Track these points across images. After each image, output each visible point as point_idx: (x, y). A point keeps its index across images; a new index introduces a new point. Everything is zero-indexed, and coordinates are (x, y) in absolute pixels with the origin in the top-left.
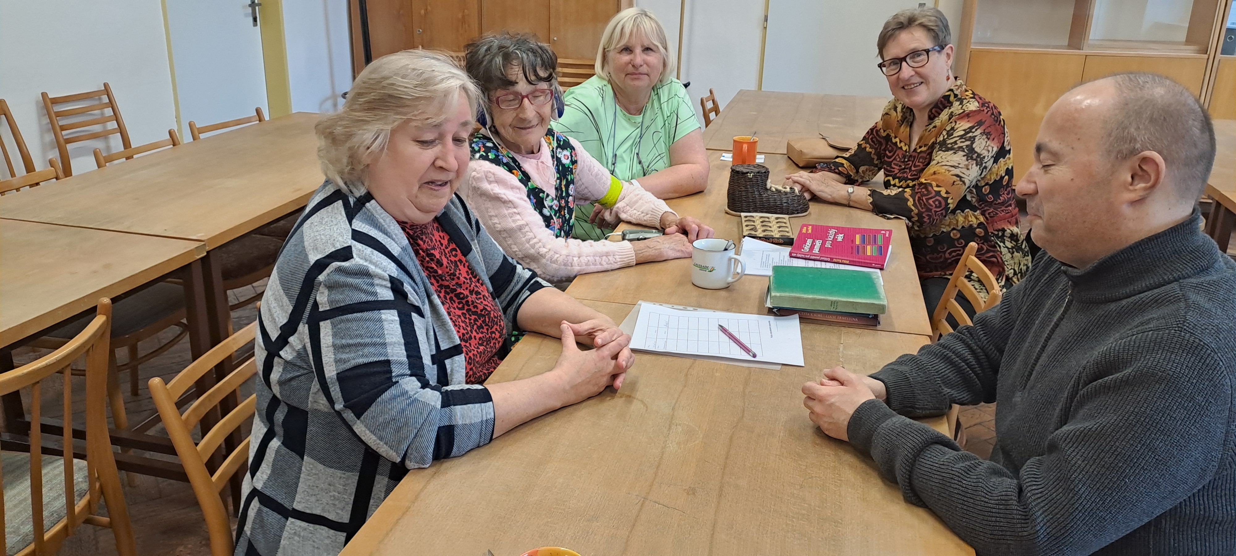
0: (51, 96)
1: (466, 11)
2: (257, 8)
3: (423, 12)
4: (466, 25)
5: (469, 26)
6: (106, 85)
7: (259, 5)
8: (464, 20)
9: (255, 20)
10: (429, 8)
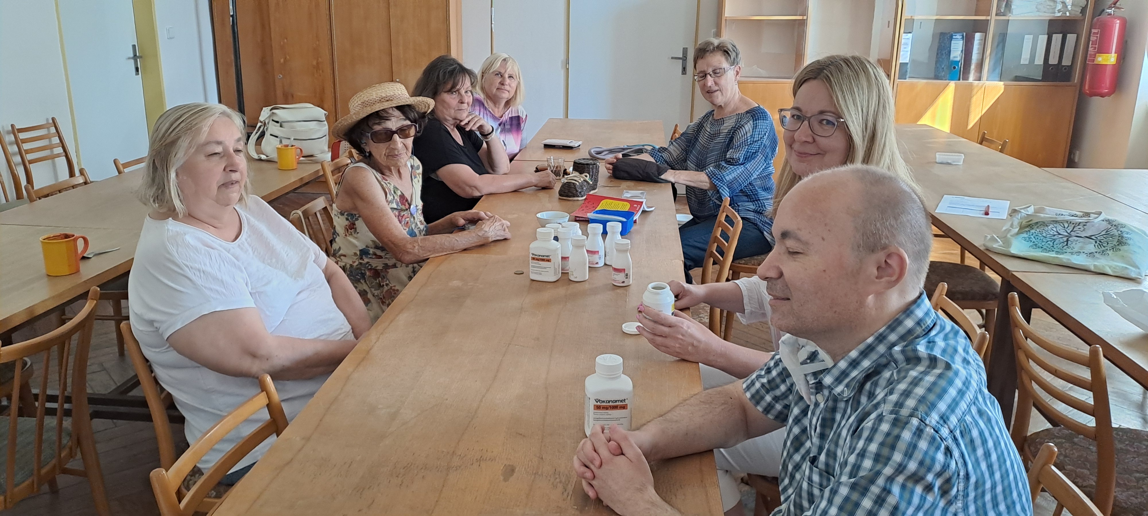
0: (17, 127)
1: (320, 59)
2: (138, 60)
3: (282, 60)
4: (321, 72)
5: (322, 71)
6: (53, 119)
7: (140, 57)
8: (317, 67)
9: (137, 69)
10: (288, 57)
